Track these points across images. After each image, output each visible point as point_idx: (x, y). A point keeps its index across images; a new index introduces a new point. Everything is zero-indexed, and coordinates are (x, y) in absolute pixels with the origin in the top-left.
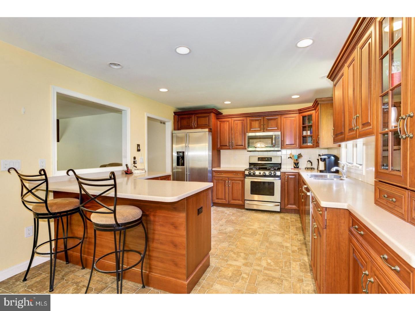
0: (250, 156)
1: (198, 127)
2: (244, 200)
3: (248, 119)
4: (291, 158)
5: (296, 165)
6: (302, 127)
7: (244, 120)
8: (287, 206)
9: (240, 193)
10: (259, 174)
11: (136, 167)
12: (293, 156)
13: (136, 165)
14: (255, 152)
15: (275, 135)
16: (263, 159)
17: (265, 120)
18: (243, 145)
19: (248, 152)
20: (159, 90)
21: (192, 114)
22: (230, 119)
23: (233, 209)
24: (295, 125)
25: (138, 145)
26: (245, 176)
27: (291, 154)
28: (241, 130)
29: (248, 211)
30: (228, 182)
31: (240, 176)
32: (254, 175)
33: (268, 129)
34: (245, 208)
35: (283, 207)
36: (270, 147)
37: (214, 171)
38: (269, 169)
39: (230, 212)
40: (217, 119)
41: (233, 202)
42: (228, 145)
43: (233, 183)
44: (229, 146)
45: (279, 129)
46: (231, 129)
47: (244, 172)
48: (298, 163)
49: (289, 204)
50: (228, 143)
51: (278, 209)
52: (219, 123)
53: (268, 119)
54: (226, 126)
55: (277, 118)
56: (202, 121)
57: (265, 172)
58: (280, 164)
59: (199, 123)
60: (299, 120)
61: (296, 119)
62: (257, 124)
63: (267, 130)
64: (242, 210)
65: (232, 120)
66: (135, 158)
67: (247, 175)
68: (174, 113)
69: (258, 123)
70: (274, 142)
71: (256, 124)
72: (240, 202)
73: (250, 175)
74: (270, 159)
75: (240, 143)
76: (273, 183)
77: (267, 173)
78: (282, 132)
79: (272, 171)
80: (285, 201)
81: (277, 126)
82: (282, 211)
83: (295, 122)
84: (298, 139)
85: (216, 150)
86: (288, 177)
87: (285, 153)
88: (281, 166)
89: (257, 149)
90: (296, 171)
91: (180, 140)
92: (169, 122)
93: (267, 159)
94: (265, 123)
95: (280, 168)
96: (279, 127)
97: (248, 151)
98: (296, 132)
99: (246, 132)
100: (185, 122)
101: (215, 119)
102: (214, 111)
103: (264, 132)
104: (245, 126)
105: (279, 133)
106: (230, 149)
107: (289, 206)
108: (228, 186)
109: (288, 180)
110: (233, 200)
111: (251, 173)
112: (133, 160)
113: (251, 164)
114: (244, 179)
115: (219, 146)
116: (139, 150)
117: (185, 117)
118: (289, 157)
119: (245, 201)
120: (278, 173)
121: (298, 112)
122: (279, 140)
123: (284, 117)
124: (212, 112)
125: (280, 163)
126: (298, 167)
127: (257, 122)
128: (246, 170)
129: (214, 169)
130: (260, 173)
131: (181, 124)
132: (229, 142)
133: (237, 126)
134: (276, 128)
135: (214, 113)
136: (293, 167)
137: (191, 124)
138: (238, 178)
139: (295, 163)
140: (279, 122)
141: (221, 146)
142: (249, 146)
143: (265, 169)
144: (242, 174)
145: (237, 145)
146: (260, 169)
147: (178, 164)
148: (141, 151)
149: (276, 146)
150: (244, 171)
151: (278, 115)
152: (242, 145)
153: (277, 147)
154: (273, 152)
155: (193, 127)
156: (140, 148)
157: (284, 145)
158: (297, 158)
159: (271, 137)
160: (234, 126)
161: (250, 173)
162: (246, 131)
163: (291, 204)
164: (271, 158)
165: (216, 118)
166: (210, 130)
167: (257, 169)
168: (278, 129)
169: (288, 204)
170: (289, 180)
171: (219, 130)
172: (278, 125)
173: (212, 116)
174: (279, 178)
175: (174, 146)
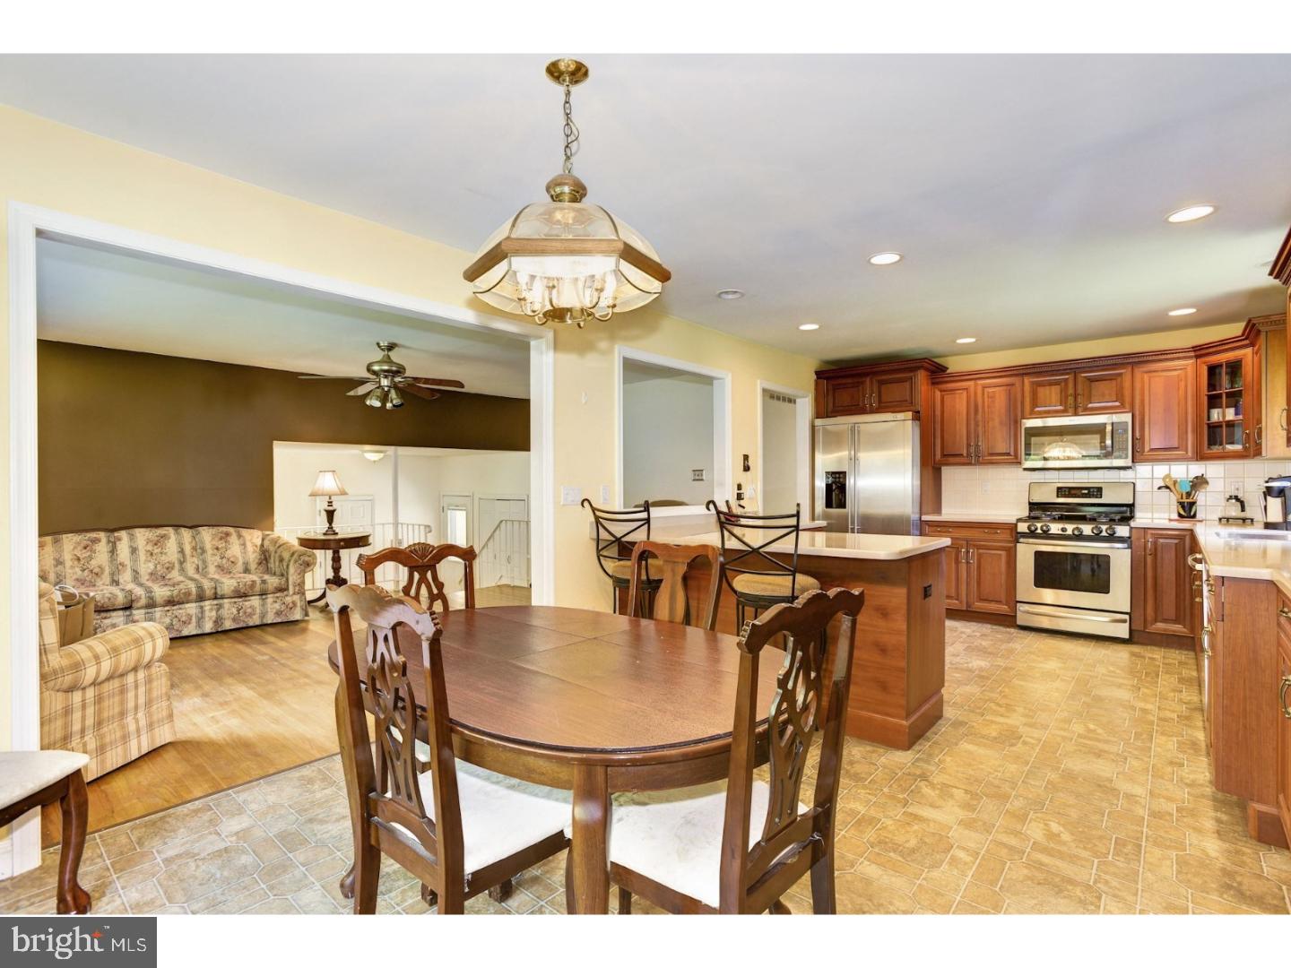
0: (1030, 483)
1: (881, 409)
2: (1014, 602)
3: (1027, 380)
4: (1167, 487)
5: (1187, 509)
6: (1206, 398)
7: (1013, 385)
8: (1152, 624)
9: (1003, 581)
10: (1060, 532)
11: (744, 507)
12: (1175, 482)
13: (742, 502)
14: (1047, 472)
15: (1113, 424)
16: (1073, 492)
17: (1080, 380)
18: (1012, 453)
19: (1026, 472)
20: (798, 328)
21: (867, 375)
22: (971, 383)
23: (980, 625)
24: (1182, 392)
25: (745, 455)
26: (1017, 536)
27: (1168, 476)
28: (1003, 411)
29: (1026, 633)
30: (968, 552)
31: (1006, 536)
32: (1046, 535)
33: (1090, 405)
34: (1019, 623)
35: (1138, 626)
36: (1098, 457)
37: (927, 522)
38: (1093, 520)
39: (974, 631)
40: (933, 384)
41: (980, 606)
42: (965, 455)
43: (980, 556)
44: (969, 455)
45: (1127, 406)
46: (973, 409)
47: (1016, 525)
48: (1192, 504)
49: (1159, 618)
50: (965, 446)
51: (1123, 631)
52: (938, 394)
53: (1089, 379)
54: (958, 404)
55: (1120, 375)
56: (895, 392)
57: (1080, 526)
58: (1131, 506)
59: (884, 398)
60: (1197, 376)
61: (1186, 373)
62: (1053, 395)
63: (1086, 409)
64: (1008, 630)
65: (976, 385)
66: (739, 487)
67: (1024, 535)
68: (817, 373)
69: (1058, 391)
70: (1108, 442)
71: (1051, 394)
72: (1004, 608)
73: (1032, 534)
74: (1098, 491)
75: (1001, 446)
76: (1108, 557)
77: (1087, 529)
78: (1137, 413)
79: (1104, 523)
80: (1145, 609)
81: (1120, 397)
82: (1135, 640)
83: (1183, 384)
84: (1193, 431)
85: (930, 468)
86: (1155, 544)
87: (1148, 475)
88: (1132, 511)
89: (1050, 464)
90: (1186, 525)
91: (834, 441)
92: (804, 397)
93: (1086, 492)
94: (1080, 391)
95: (1132, 517)
96: (1127, 399)
97: (1025, 469)
98: (1186, 413)
99: (1019, 418)
100: (845, 398)
101: (928, 383)
102: (926, 365)
103: (1076, 414)
104: (1016, 401)
105: (1126, 418)
106: (970, 464)
107: (1160, 625)
108: (968, 563)
109: (1156, 549)
110: (981, 600)
111: (1036, 529)
112: (736, 491)
113: (1033, 506)
114: (1016, 546)
115: (938, 456)
116: (747, 469)
117: (845, 384)
118: (1163, 484)
119: (1018, 605)
120: (1122, 531)
121: (1192, 354)
122: (1127, 438)
123: (1145, 369)
124: (922, 367)
125: (1131, 502)
126: (1194, 516)
127: (1055, 390)
128: (1019, 520)
129: (925, 518)
130: (1064, 530)
131: (834, 403)
132: (969, 445)
133: (993, 402)
134: (1117, 404)
135: (927, 369)
136: (1175, 516)
137: (864, 400)
138: (995, 541)
139: (1182, 504)
140: (1127, 384)
141: (944, 455)
142: (1030, 455)
143: (1083, 519)
144: (1008, 531)
145: (992, 454)
146: (1062, 519)
147: (829, 504)
148: (751, 468)
149: (1116, 454)
150: (1015, 522)
151: (1122, 365)
152: (1008, 454)
153: (1120, 457)
154: (1105, 471)
155: (868, 409)
156: (750, 464)
157: (1144, 451)
158: (1189, 489)
159: (1099, 430)
160: (983, 402)
161: (1033, 528)
162: (1019, 414)
163: (1165, 621)
164: (1100, 490)
165: (930, 381)
166: (917, 416)
167: (1055, 519)
168: (1123, 405)
169: (1156, 621)
170: (1159, 549)
171: (938, 413)
172: (1122, 395)
173: (921, 377)
174: (1126, 545)
175: (819, 457)
